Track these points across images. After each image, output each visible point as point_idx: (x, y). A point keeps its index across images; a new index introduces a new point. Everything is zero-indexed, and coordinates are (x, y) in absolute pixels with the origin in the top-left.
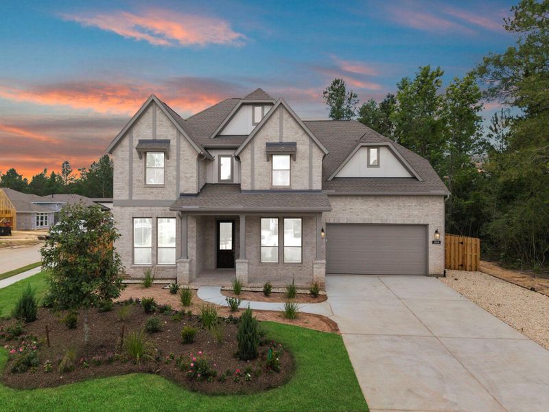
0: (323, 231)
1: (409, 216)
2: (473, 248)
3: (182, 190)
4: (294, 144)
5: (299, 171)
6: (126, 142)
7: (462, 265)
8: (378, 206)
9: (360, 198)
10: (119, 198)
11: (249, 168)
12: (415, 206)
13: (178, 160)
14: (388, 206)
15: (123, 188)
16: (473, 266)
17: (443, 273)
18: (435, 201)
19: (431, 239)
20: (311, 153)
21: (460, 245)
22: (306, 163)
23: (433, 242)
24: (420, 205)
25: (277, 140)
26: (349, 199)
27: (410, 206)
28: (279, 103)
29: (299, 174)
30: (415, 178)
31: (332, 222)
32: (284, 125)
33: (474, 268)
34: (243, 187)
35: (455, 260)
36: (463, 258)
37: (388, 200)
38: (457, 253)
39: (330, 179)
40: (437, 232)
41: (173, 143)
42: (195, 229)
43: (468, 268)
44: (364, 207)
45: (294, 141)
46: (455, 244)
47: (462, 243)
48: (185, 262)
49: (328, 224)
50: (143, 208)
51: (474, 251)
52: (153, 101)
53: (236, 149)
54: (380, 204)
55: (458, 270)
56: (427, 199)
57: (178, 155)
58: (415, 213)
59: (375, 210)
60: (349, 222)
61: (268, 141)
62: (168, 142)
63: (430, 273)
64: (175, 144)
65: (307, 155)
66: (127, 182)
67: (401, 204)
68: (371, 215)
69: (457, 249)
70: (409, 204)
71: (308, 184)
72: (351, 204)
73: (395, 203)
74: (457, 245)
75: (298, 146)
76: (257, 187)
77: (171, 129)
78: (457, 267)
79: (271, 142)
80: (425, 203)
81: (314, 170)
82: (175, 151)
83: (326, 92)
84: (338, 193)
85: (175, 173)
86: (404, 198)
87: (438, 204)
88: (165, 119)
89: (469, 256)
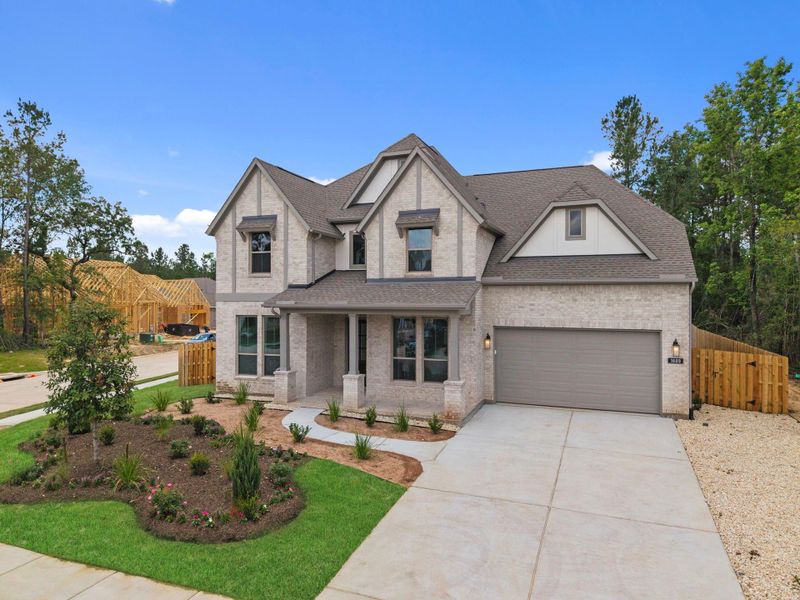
0: (488, 338)
1: (627, 318)
2: (776, 373)
3: (291, 281)
4: (437, 212)
5: (443, 251)
6: (229, 220)
7: (753, 403)
8: (576, 300)
9: (546, 288)
10: (223, 291)
11: (377, 248)
12: (636, 300)
13: (286, 240)
14: (592, 300)
15: (226, 279)
16: (776, 405)
17: (687, 413)
18: (673, 293)
19: (666, 355)
20: (460, 223)
21: (751, 367)
22: (453, 239)
23: (670, 361)
24: (646, 299)
25: (413, 207)
26: (528, 289)
27: (628, 300)
28: (414, 154)
29: (443, 254)
30: (644, 255)
31: (502, 324)
32: (422, 184)
33: (776, 408)
34: (370, 276)
35: (739, 392)
36: (756, 390)
37: (591, 291)
38: (743, 381)
39: (505, 260)
40: (675, 344)
41: (280, 219)
42: (305, 332)
43: (765, 409)
44: (552, 302)
45: (437, 207)
46: (739, 365)
47: (753, 364)
48: (283, 374)
49: (497, 328)
50: (248, 304)
51: (776, 378)
52: (256, 166)
53: (357, 222)
54: (579, 297)
55: (746, 409)
56: (658, 290)
57: (286, 234)
58: (638, 311)
59: (572, 308)
60: (528, 325)
61: (401, 210)
62: (274, 218)
63: (664, 411)
64: (283, 221)
65: (455, 227)
66: (231, 271)
67: (613, 297)
68: (564, 315)
69: (743, 375)
70: (627, 298)
71: (455, 269)
72: (532, 297)
73: (603, 296)
74: (743, 366)
75: (443, 214)
76: (387, 275)
77: (277, 201)
78: (743, 404)
79: (405, 209)
80: (656, 295)
81: (464, 248)
82: (282, 230)
83: (606, 121)
84: (508, 281)
85: (282, 258)
86: (618, 288)
87: (679, 297)
88: (270, 189)
89: (766, 387)
